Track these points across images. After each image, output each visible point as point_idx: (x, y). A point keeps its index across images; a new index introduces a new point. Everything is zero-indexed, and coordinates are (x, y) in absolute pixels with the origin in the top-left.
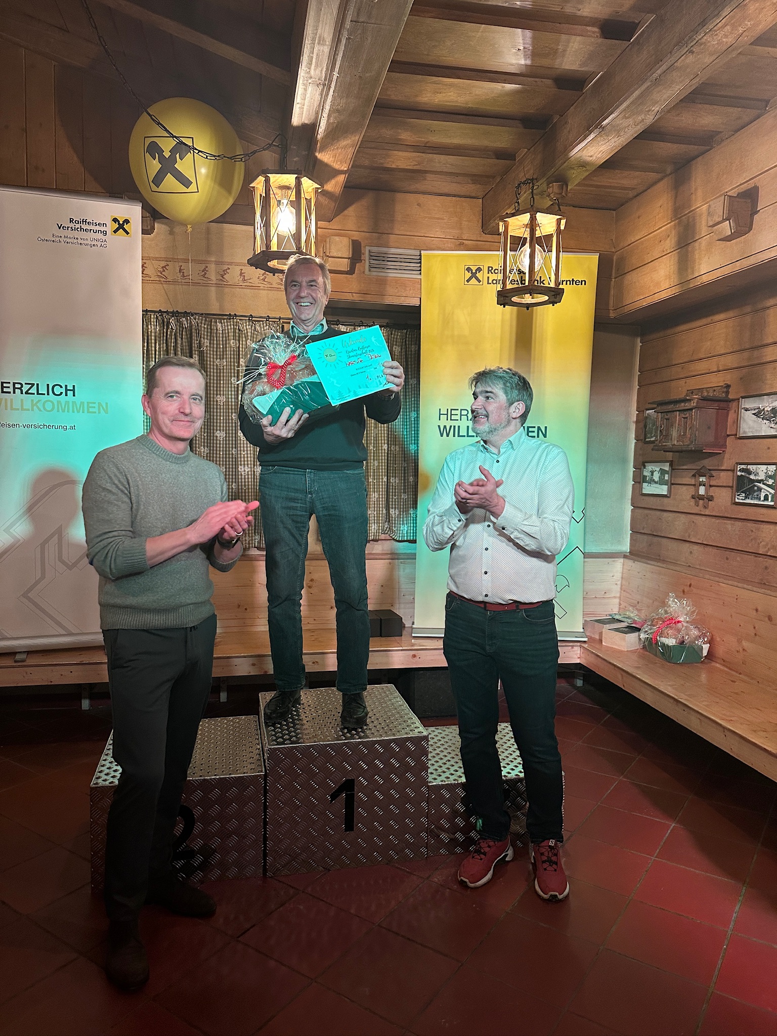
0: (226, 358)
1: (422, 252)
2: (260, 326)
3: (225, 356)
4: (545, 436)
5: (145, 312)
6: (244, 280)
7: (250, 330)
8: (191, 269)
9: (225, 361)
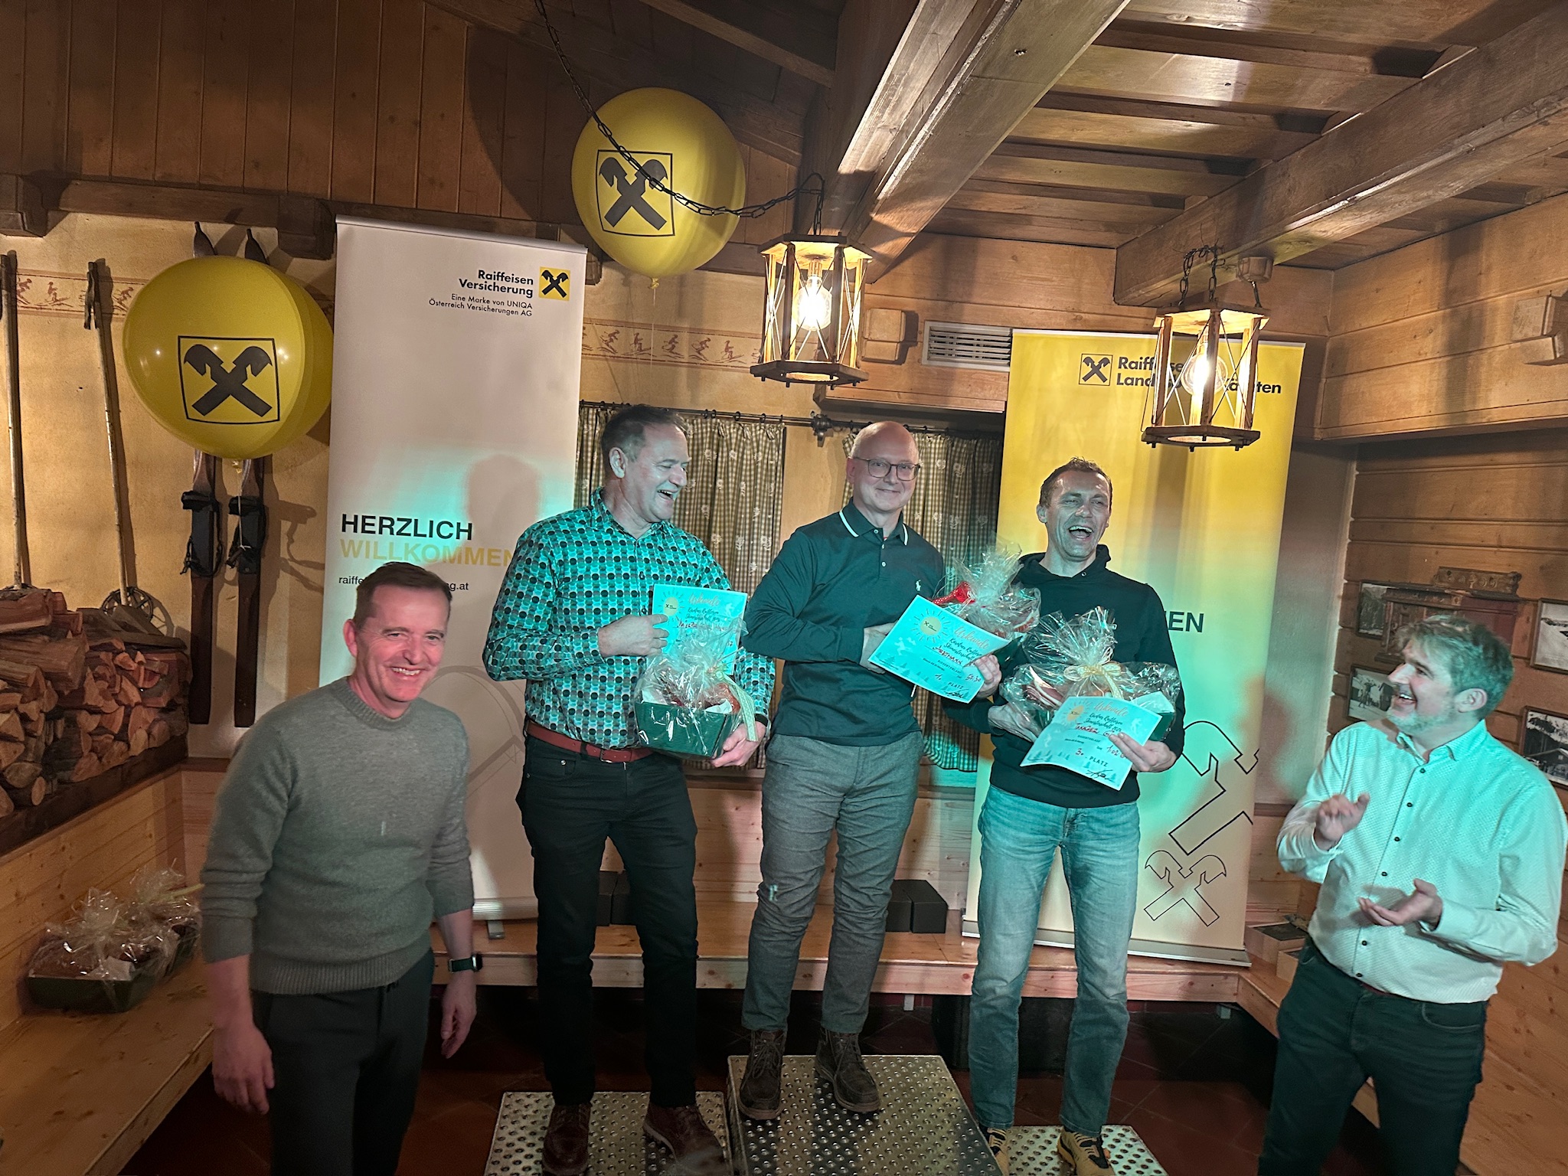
0: (696, 477)
1: (1014, 331)
2: (751, 430)
3: (694, 474)
4: (1200, 629)
5: (582, 404)
6: (731, 358)
7: (735, 435)
8: (653, 340)
9: (694, 480)
